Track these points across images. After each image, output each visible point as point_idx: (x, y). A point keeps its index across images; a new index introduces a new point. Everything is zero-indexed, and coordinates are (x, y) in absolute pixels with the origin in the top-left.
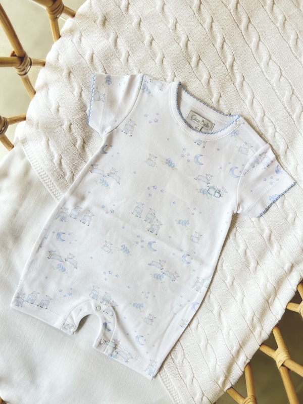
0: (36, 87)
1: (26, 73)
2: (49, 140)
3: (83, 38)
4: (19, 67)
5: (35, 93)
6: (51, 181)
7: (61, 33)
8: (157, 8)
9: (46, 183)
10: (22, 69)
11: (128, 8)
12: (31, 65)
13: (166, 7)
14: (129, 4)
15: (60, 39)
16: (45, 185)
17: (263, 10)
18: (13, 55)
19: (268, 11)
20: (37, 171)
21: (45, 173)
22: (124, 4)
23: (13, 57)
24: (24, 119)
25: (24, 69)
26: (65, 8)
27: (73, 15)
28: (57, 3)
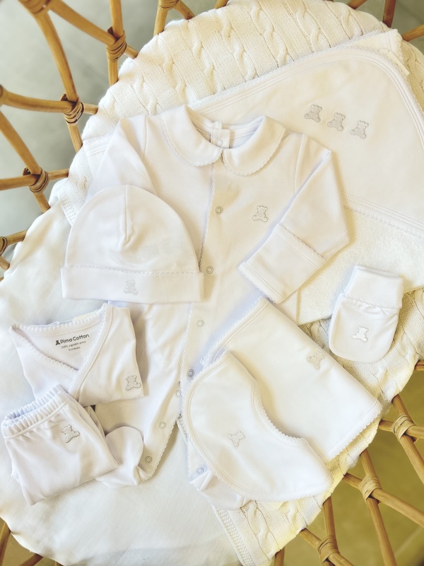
1: (76, 120)
3: (145, 84)
4: (71, 113)
7: (119, 76)
10: (72, 116)
12: (82, 112)
15: (118, 83)
18: (64, 99)
22: (196, 45)
23: (64, 102)
24: (67, 175)
25: (75, 116)
26: (128, 47)
27: (136, 56)
28: (120, 42)
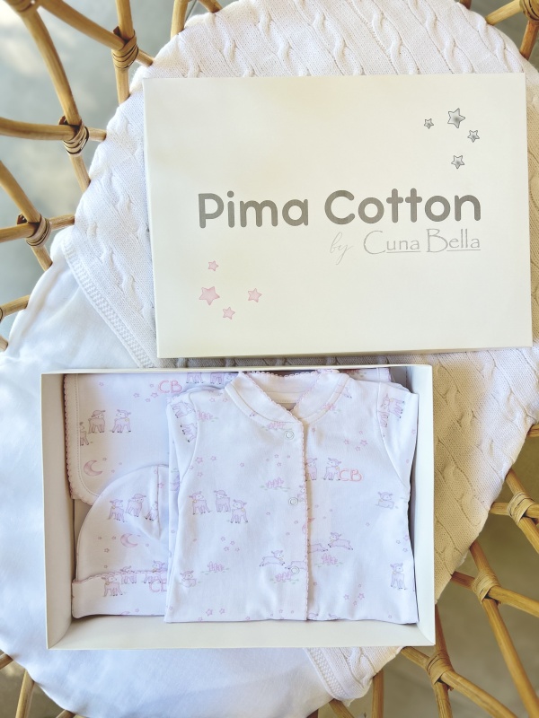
0: (91, 172)
1: (80, 150)
2: (113, 253)
4: (73, 141)
5: (90, 181)
6: (117, 316)
7: (131, 90)
8: (279, 53)
9: (110, 320)
10: (75, 144)
11: (234, 52)
12: (87, 138)
13: (292, 52)
14: (235, 46)
15: (129, 99)
16: (108, 323)
17: (440, 56)
18: (63, 122)
19: (445, 57)
20: (95, 301)
21: (108, 305)
22: (228, 45)
23: (64, 126)
24: (72, 222)
25: (78, 145)
26: (140, 52)
27: (150, 63)
28: (130, 46)
